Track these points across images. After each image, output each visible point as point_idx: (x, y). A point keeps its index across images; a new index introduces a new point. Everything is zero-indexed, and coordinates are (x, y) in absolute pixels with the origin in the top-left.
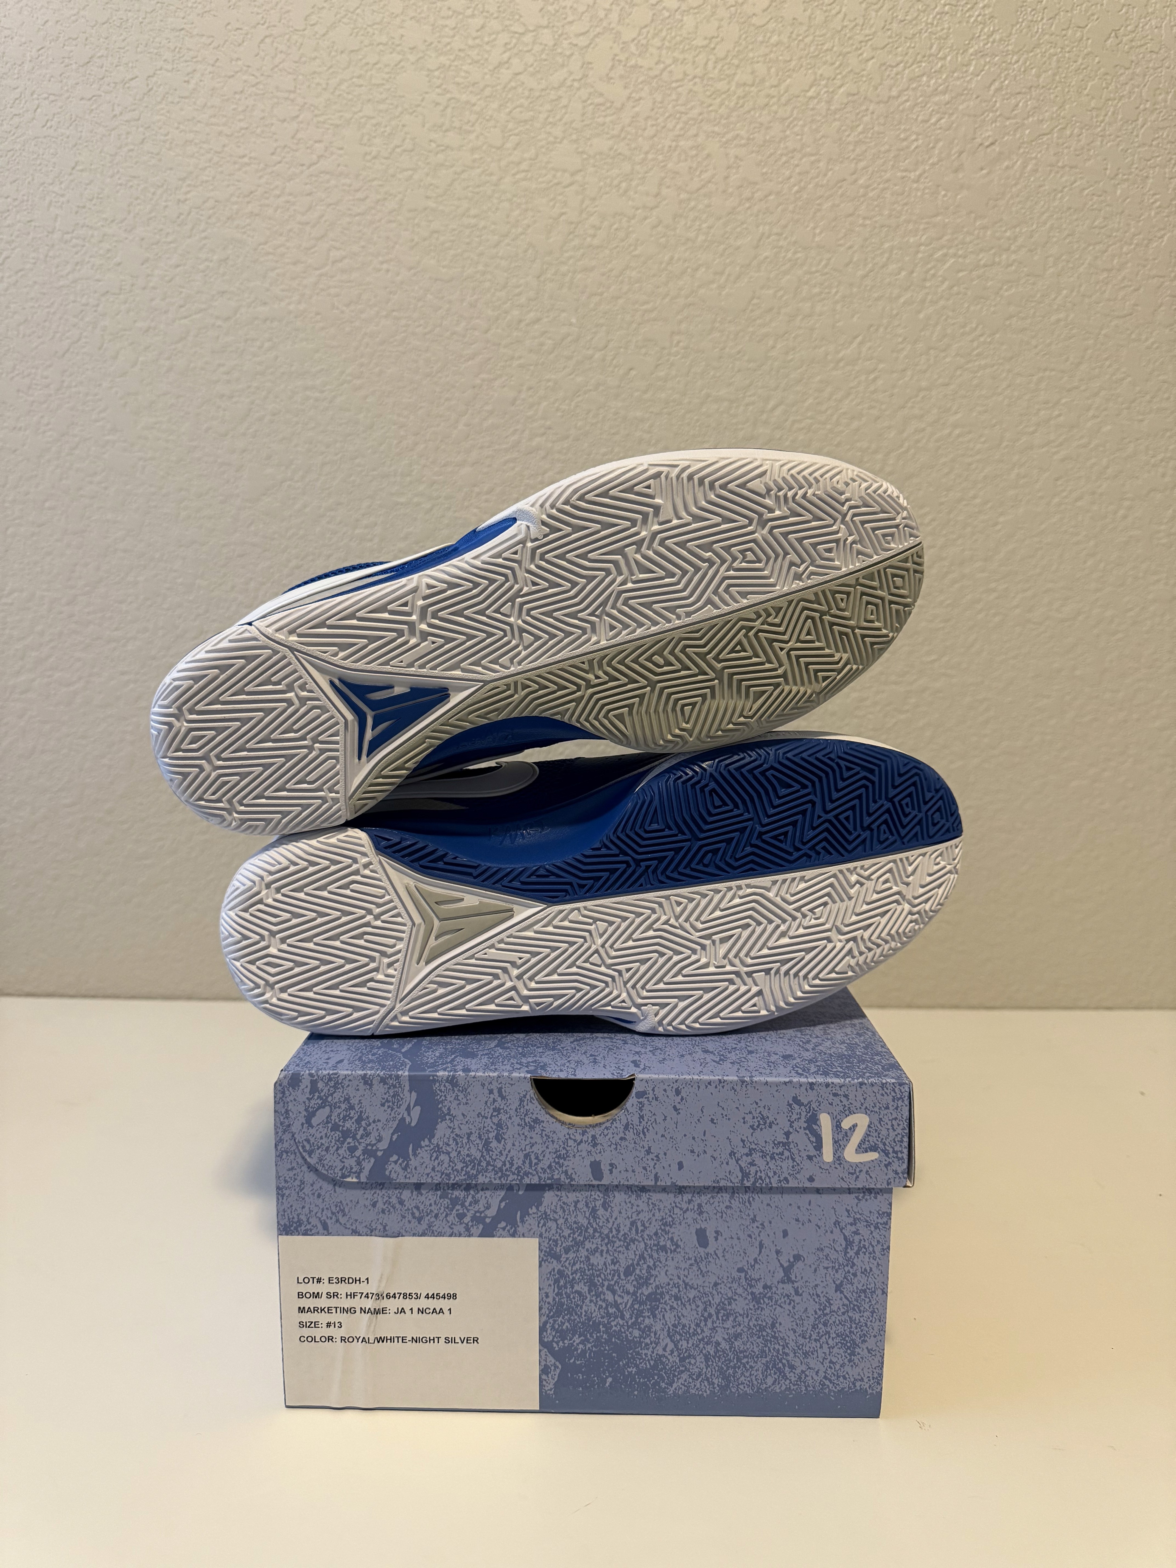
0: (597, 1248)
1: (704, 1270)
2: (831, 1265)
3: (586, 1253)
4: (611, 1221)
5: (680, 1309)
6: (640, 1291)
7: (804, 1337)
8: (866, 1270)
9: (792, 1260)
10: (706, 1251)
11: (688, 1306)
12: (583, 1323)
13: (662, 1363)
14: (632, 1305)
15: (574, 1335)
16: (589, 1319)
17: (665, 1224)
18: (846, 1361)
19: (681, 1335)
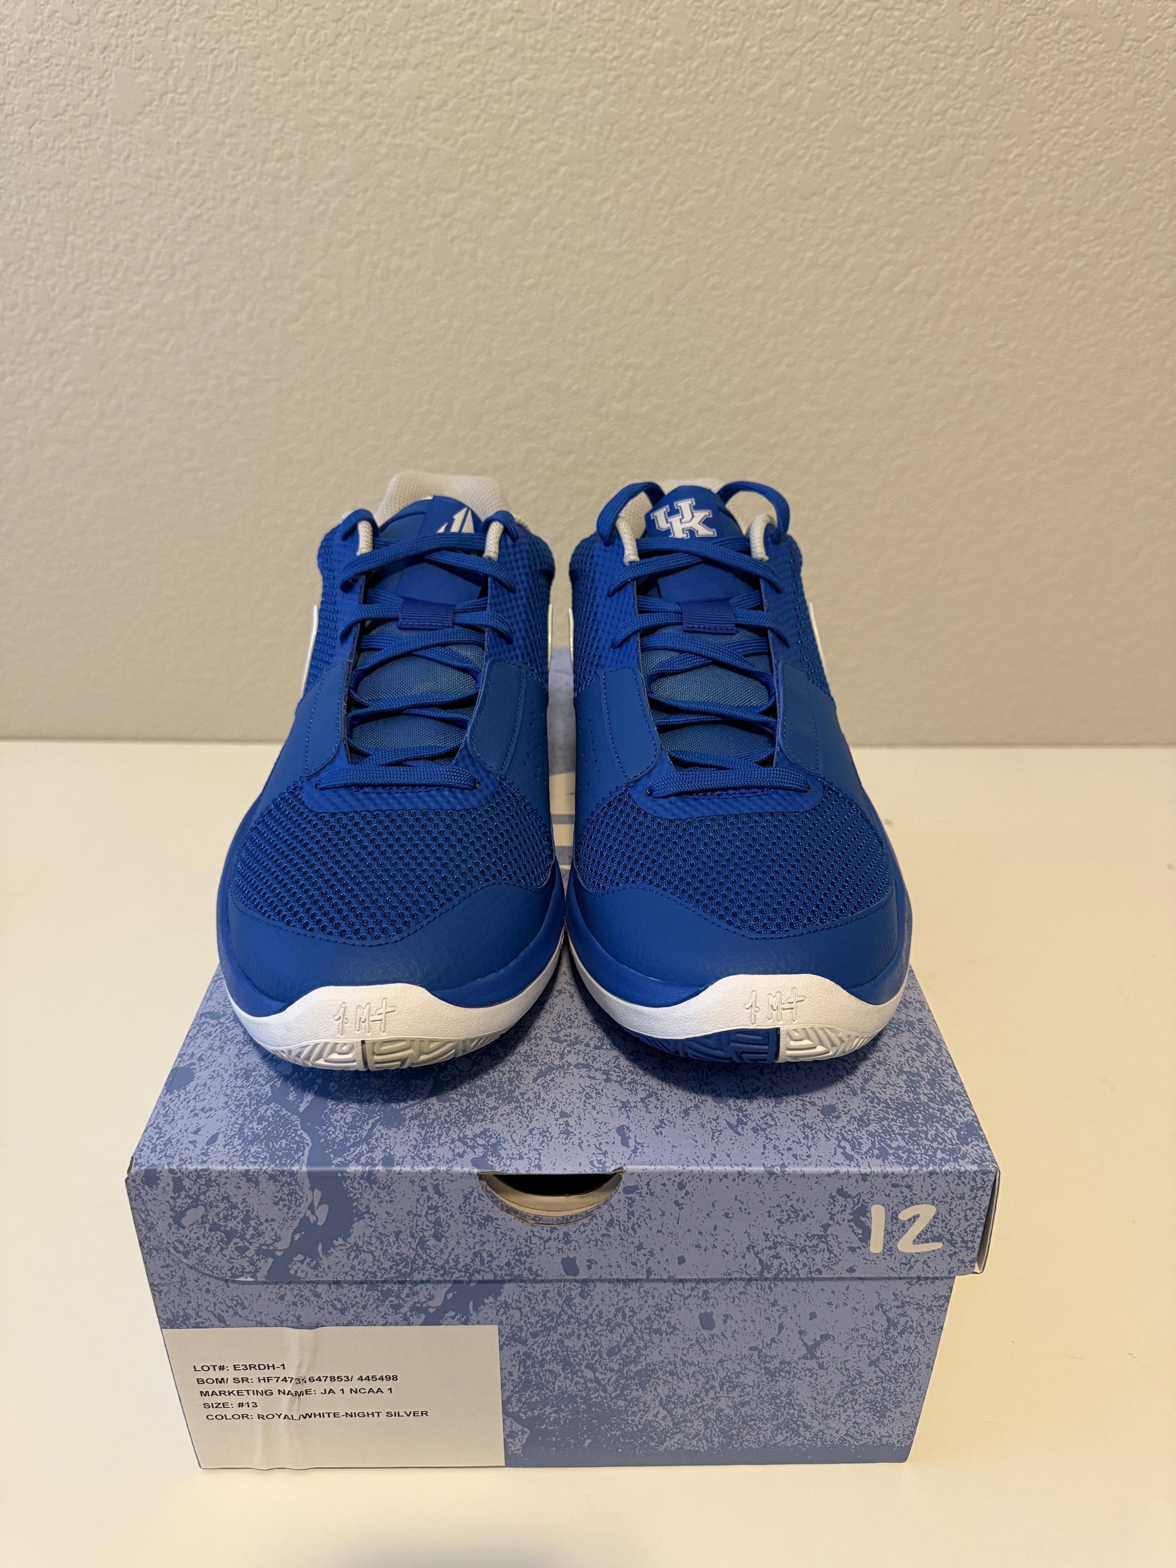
0: (574, 1332)
1: (707, 1348)
2: (867, 1343)
3: (559, 1338)
4: (591, 1309)
5: (675, 1382)
6: (626, 1369)
7: (826, 1403)
8: (909, 1348)
9: (818, 1339)
10: (712, 1332)
11: (685, 1380)
12: (555, 1396)
13: (652, 1426)
14: (617, 1380)
15: (544, 1406)
16: (563, 1393)
17: (662, 1310)
18: (873, 1422)
19: (674, 1403)
